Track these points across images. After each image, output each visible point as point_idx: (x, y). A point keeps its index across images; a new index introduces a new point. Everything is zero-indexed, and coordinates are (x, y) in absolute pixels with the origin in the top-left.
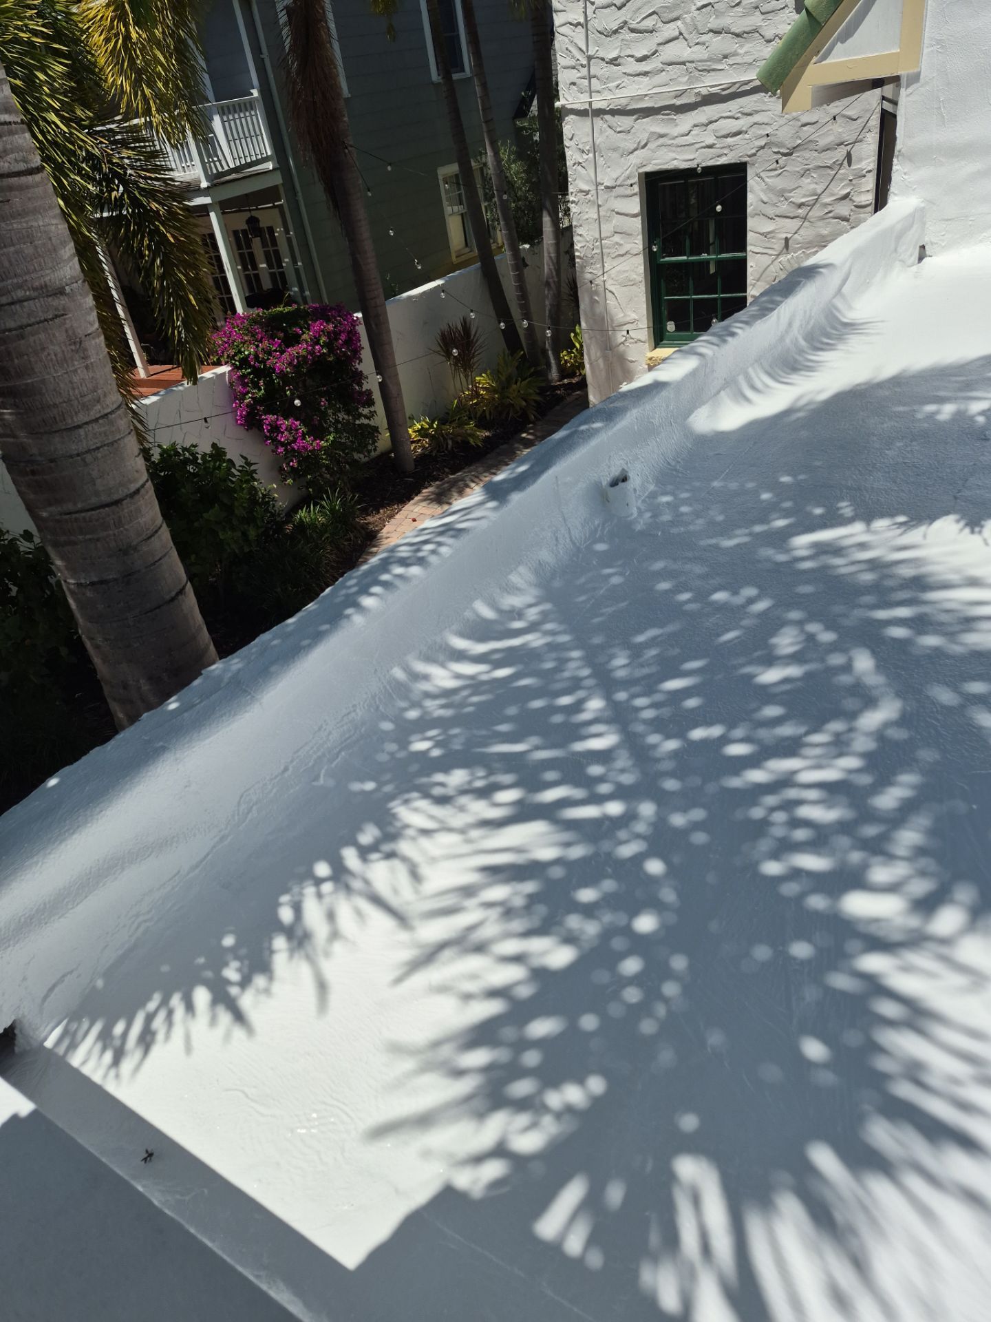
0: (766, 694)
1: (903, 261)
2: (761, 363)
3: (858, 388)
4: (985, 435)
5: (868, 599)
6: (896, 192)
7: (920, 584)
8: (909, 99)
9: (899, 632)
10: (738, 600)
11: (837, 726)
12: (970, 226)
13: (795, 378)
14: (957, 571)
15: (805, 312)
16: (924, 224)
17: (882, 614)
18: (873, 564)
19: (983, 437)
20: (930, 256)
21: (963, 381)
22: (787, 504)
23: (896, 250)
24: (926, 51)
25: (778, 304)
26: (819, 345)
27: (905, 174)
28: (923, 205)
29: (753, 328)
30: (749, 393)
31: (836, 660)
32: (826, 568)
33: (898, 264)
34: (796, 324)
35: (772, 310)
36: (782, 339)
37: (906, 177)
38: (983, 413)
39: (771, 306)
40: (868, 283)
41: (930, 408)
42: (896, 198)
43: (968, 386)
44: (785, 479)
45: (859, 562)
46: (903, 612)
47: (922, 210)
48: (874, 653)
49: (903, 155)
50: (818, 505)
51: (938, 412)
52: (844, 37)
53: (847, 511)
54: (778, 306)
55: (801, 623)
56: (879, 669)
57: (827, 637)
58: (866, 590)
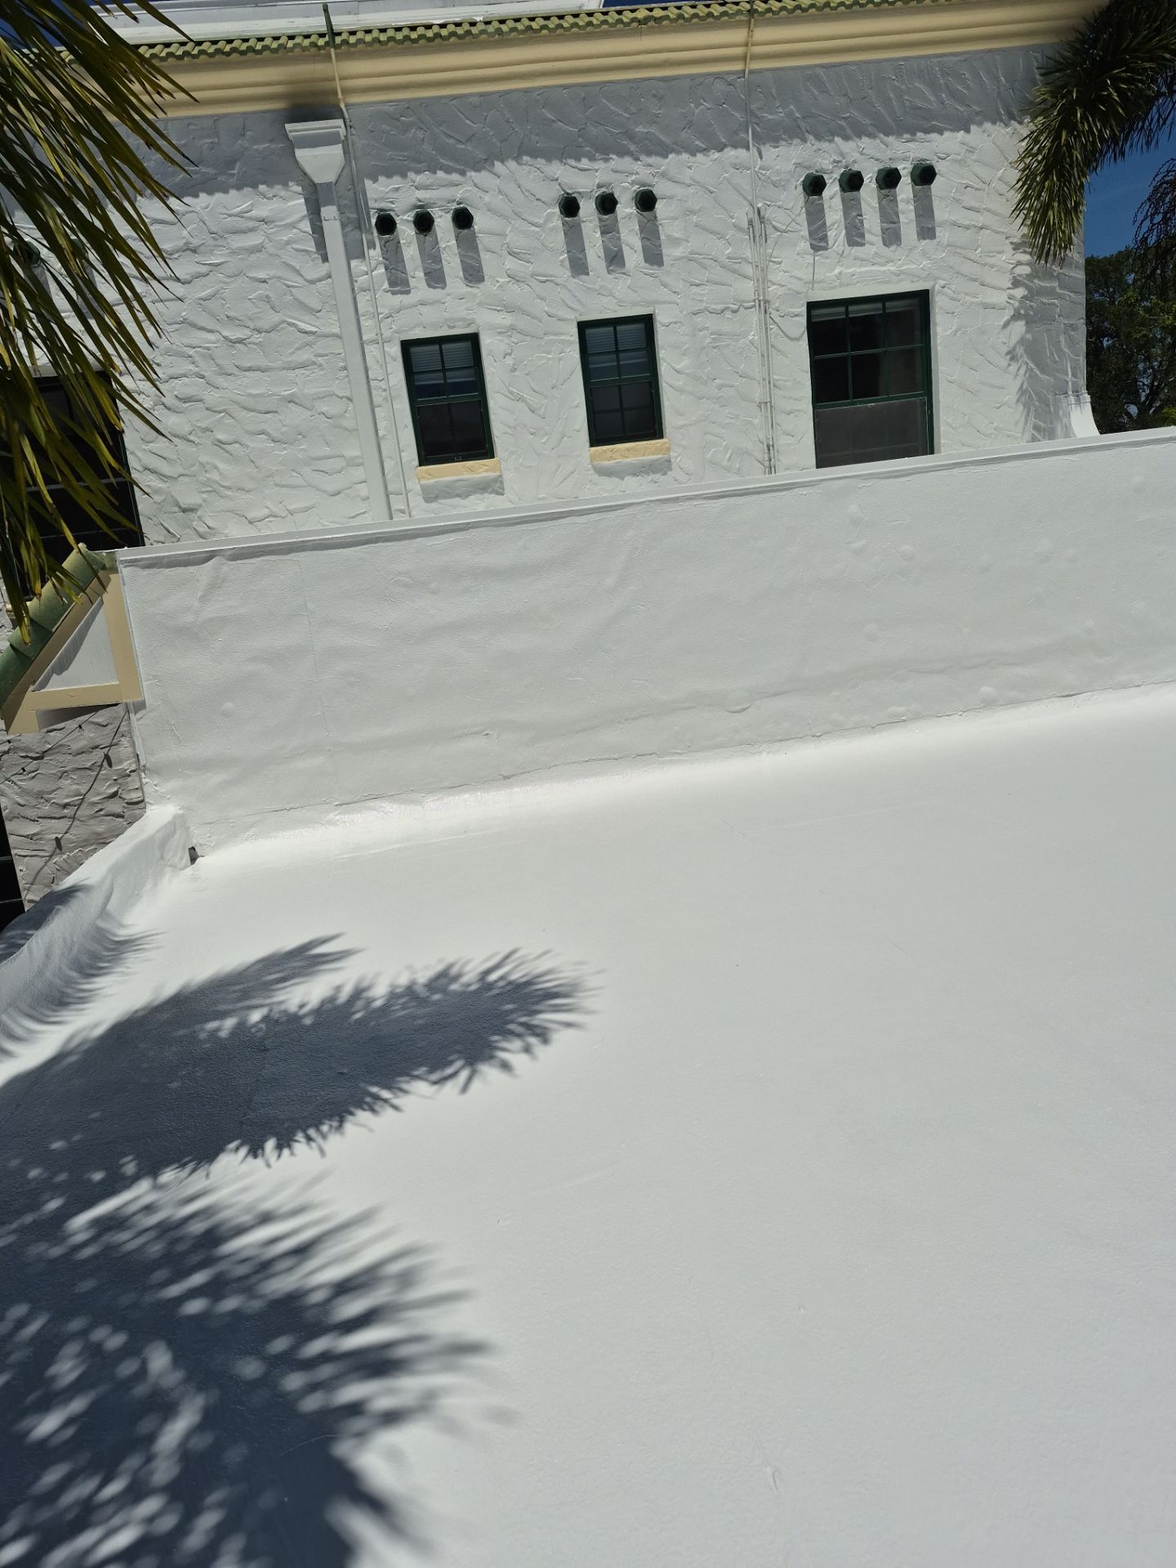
0: (47, 1453)
1: (173, 866)
2: (17, 1007)
3: (136, 1015)
5: (160, 1275)
6: (151, 802)
7: (213, 1238)
8: (140, 722)
9: (195, 1307)
11: (133, 1462)
12: (233, 827)
13: (66, 1015)
14: (248, 1209)
15: (65, 939)
16: (188, 828)
17: (174, 1290)
18: (162, 1229)
19: (263, 1048)
20: (202, 856)
21: (240, 990)
22: (62, 1177)
23: (162, 857)
24: (144, 684)
25: (27, 937)
26: (92, 972)
27: (156, 786)
28: (181, 812)
30: (9, 1046)
31: (127, 1368)
32: (110, 1248)
33: (168, 869)
34: (57, 952)
36: (40, 973)
37: (158, 789)
38: (261, 1022)
39: (22, 942)
40: (138, 895)
41: (212, 1025)
42: (153, 807)
43: (246, 994)
44: (57, 1145)
45: (147, 1230)
46: (198, 1279)
47: (182, 816)
48: (171, 1344)
49: (149, 769)
50: (97, 1169)
51: (218, 1030)
52: (62, 668)
53: (130, 1168)
54: (28, 940)
55: (84, 1333)
56: (177, 1362)
57: (116, 1341)
58: (156, 1265)
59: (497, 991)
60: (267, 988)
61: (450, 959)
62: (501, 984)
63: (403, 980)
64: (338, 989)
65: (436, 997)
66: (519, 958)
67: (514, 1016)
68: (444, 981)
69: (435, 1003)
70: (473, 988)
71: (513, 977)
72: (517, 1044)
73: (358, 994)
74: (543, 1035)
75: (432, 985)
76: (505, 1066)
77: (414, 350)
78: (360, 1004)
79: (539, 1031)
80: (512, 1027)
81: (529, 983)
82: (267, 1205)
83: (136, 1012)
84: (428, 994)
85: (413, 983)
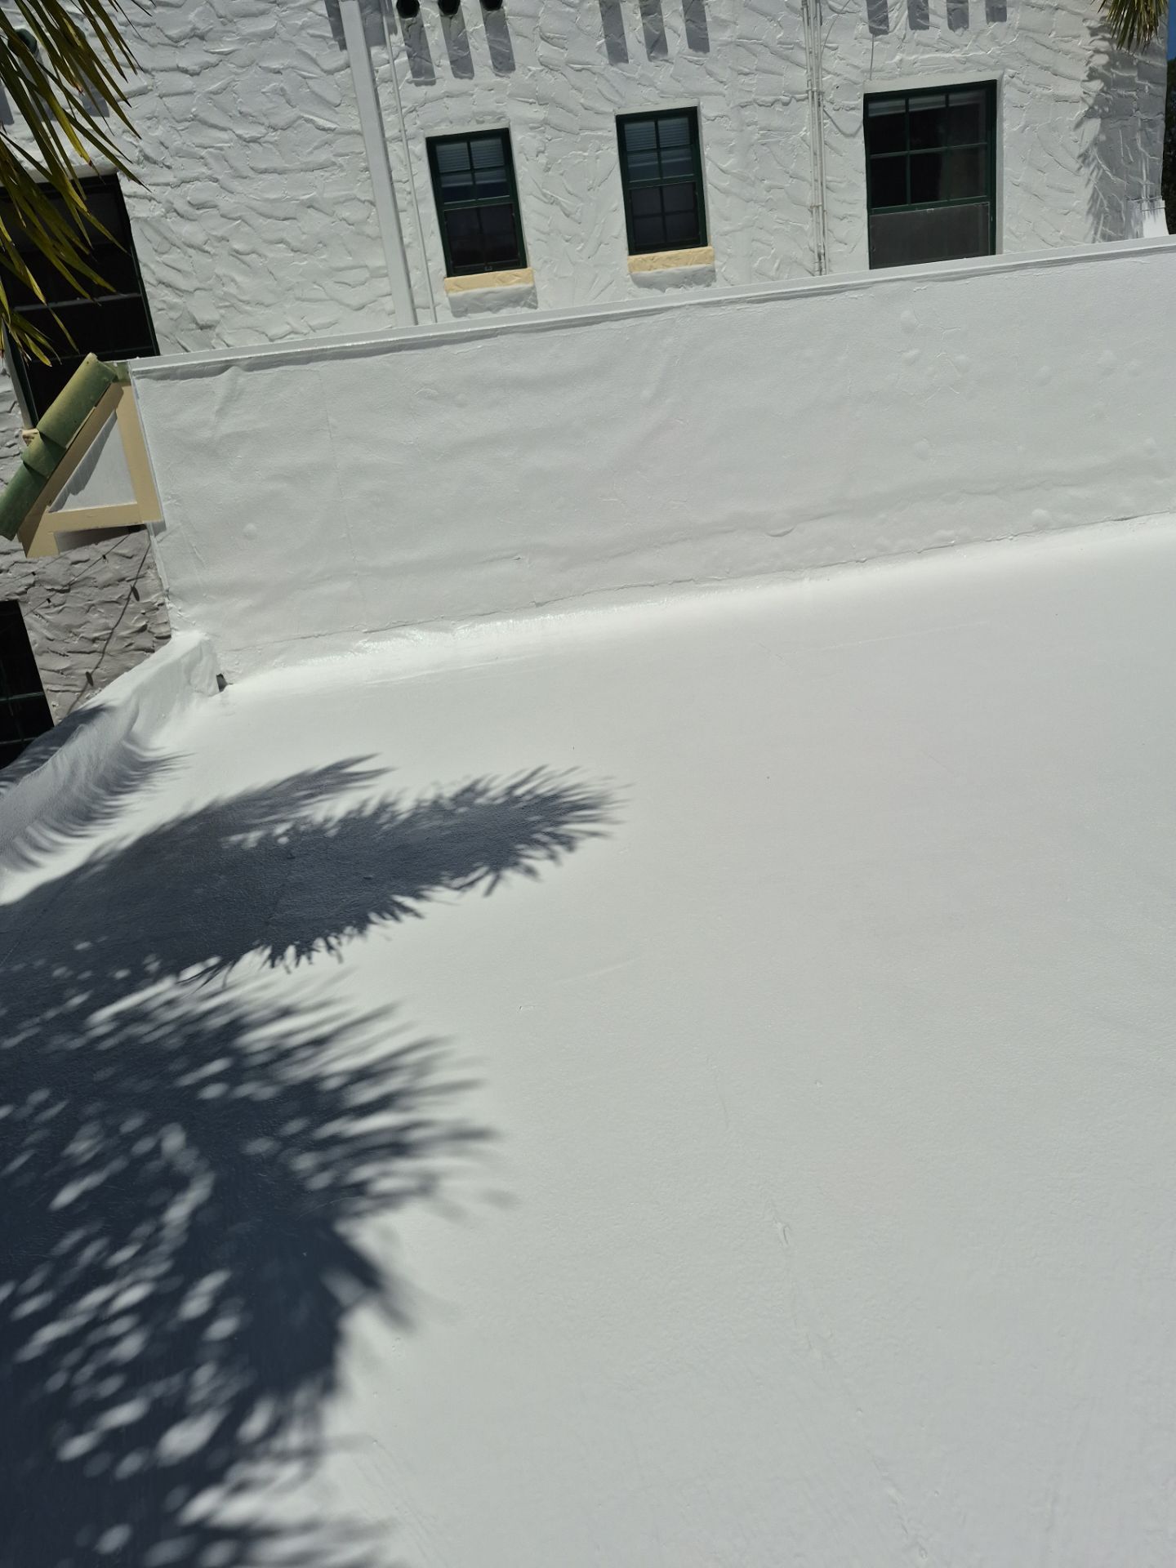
1: (201, 692)
2: (43, 820)
3: (164, 828)
4: (291, 855)
5: (178, 1064)
6: (176, 627)
7: (233, 1030)
8: (160, 544)
9: (213, 1092)
10: (25, 1111)
11: (144, 1230)
12: (260, 654)
13: (92, 829)
14: (266, 1006)
15: (90, 757)
16: (215, 655)
17: (188, 1080)
18: (184, 1022)
19: (289, 856)
20: (231, 684)
21: (268, 805)
22: (87, 975)
23: (189, 682)
24: (164, 504)
25: (51, 753)
26: (120, 789)
27: (180, 611)
28: (207, 638)
29: (20, 783)
30: (35, 856)
31: (144, 1146)
32: (131, 1040)
33: (195, 695)
34: (83, 770)
35: (44, 761)
36: (66, 789)
37: (182, 614)
38: (285, 834)
39: (43, 757)
40: (165, 717)
41: (235, 838)
42: (178, 633)
43: (273, 809)
44: (82, 946)
45: (167, 1023)
46: (217, 1066)
47: (208, 643)
48: (185, 1126)
49: (172, 594)
50: (121, 967)
51: (244, 841)
52: (78, 487)
53: (153, 967)
54: (51, 755)
55: (102, 1115)
56: (191, 1141)
57: (132, 1124)
58: (173, 1055)
59: (521, 805)
60: (294, 804)
61: (475, 776)
62: (528, 797)
63: (430, 795)
64: (364, 804)
65: (462, 810)
66: (545, 774)
67: (540, 826)
68: (468, 795)
69: (462, 815)
70: (499, 801)
71: (540, 791)
72: (540, 853)
73: (383, 807)
74: (568, 843)
75: (457, 799)
76: (530, 871)
77: (440, 148)
78: (385, 818)
79: (564, 840)
80: (538, 836)
81: (555, 797)
82: (285, 1002)
83: (163, 825)
84: (455, 807)
85: (440, 797)
